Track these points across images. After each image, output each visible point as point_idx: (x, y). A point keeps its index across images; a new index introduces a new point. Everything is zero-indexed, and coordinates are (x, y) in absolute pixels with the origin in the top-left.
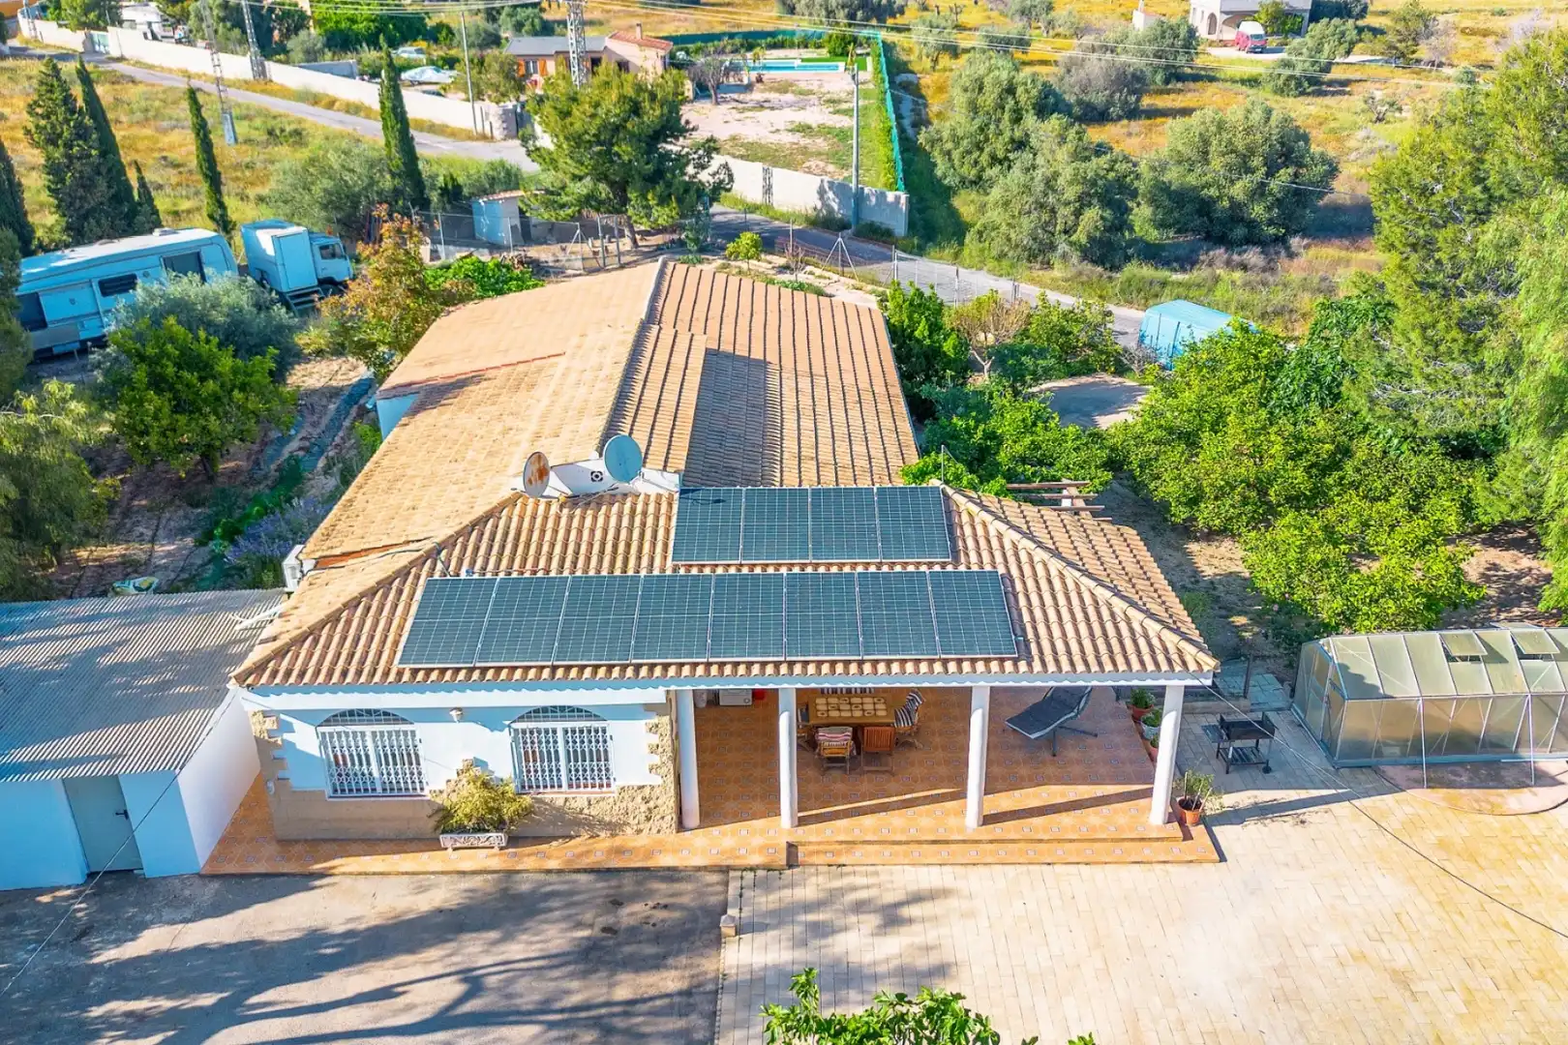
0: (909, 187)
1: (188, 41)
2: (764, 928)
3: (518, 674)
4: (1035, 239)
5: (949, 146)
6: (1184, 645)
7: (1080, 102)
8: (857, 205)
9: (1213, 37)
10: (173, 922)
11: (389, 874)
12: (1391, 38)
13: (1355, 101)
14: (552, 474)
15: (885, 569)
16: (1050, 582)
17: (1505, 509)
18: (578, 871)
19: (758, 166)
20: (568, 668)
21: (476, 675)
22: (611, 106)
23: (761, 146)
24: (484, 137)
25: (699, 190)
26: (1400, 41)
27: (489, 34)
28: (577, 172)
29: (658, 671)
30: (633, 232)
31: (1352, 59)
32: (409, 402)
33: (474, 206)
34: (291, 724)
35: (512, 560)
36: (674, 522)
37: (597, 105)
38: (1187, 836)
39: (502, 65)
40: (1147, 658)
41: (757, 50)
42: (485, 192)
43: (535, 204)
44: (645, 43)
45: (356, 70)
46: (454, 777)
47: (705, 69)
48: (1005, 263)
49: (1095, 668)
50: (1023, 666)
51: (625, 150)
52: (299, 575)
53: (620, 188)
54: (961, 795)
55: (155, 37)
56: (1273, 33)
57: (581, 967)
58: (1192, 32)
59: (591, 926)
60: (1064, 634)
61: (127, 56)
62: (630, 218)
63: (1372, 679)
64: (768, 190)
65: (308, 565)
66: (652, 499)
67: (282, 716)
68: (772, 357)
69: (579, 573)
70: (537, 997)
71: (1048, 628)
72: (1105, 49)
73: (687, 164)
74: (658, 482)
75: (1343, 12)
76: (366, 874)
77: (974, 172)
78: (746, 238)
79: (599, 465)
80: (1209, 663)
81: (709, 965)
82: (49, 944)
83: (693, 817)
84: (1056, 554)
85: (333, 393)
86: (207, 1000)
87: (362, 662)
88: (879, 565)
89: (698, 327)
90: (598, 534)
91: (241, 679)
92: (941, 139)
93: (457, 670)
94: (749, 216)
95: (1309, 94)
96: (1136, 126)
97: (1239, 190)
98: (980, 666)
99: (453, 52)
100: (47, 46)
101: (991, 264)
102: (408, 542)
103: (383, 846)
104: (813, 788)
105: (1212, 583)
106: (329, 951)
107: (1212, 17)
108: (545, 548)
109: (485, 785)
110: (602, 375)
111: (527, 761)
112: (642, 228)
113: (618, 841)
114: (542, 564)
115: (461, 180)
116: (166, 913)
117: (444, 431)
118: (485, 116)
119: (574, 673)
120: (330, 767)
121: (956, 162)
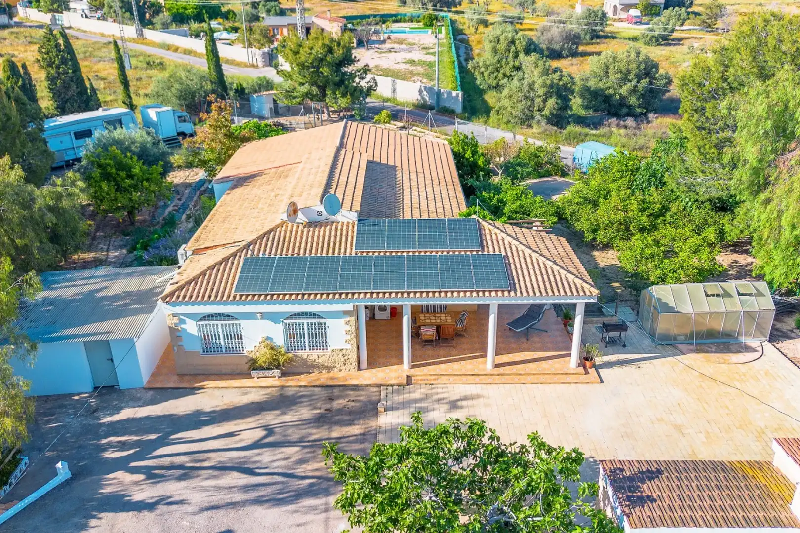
0: (462, 89)
1: (103, 18)
2: (397, 409)
3: (287, 297)
4: (524, 114)
5: (483, 69)
6: (585, 285)
7: (548, 49)
8: (438, 97)
9: (616, 17)
10: (134, 407)
11: (229, 388)
12: (704, 17)
13: (685, 49)
14: (300, 213)
15: (451, 253)
16: (525, 259)
17: (738, 232)
18: (314, 386)
19: (390, 79)
20: (310, 294)
21: (269, 297)
22: (318, 49)
23: (390, 70)
24: (253, 66)
25: (361, 90)
26: (708, 19)
27: (253, 15)
28: (301, 81)
29: (350, 296)
30: (329, 111)
31: (684, 28)
32: (229, 184)
33: (251, 99)
34: (185, 320)
35: (282, 250)
36: (355, 234)
37: (311, 49)
38: (587, 373)
39: (262, 30)
40: (568, 290)
41: (388, 23)
42: (256, 92)
43: (281, 97)
44: (332, 20)
45: (188, 33)
46: (258, 345)
47: (362, 32)
48: (510, 126)
49: (544, 294)
50: (512, 293)
51: (325, 71)
52: (185, 258)
53: (323, 89)
54: (485, 356)
55: (87, 17)
56: (645, 15)
57: (317, 425)
58: (604, 15)
59: (320, 408)
60: (531, 280)
61: (73, 26)
62: (327, 104)
63: (672, 304)
64: (394, 91)
65: (189, 253)
66: (345, 223)
67: (181, 317)
68: (398, 164)
69: (313, 255)
70: (298, 436)
71: (524, 278)
72: (560, 22)
73: (356, 76)
74: (348, 216)
75: (681, 5)
76: (218, 388)
77: (495, 82)
78: (384, 113)
79: (321, 208)
80: (595, 292)
81: (373, 424)
82: (80, 415)
83: (364, 364)
84: (529, 247)
85: (187, 185)
86: (153, 437)
87: (218, 292)
88: (448, 252)
89: (363, 150)
90: (321, 239)
91: (164, 299)
92: (479, 66)
93: (260, 295)
94: (385, 104)
95: (662, 45)
96: (575, 60)
97: (624, 90)
98: (493, 294)
99: (236, 24)
100: (32, 21)
101: (503, 126)
102: (235, 242)
103: (226, 377)
104: (418, 353)
105: (603, 268)
106: (204, 418)
107: (615, 7)
108: (297, 245)
109: (272, 349)
110: (320, 170)
111: (291, 338)
112: (333, 109)
113: (331, 374)
114: (296, 251)
115: (245, 85)
116: (131, 403)
117: (246, 197)
118: (254, 55)
119: (312, 296)
120: (202, 340)
121: (486, 78)
